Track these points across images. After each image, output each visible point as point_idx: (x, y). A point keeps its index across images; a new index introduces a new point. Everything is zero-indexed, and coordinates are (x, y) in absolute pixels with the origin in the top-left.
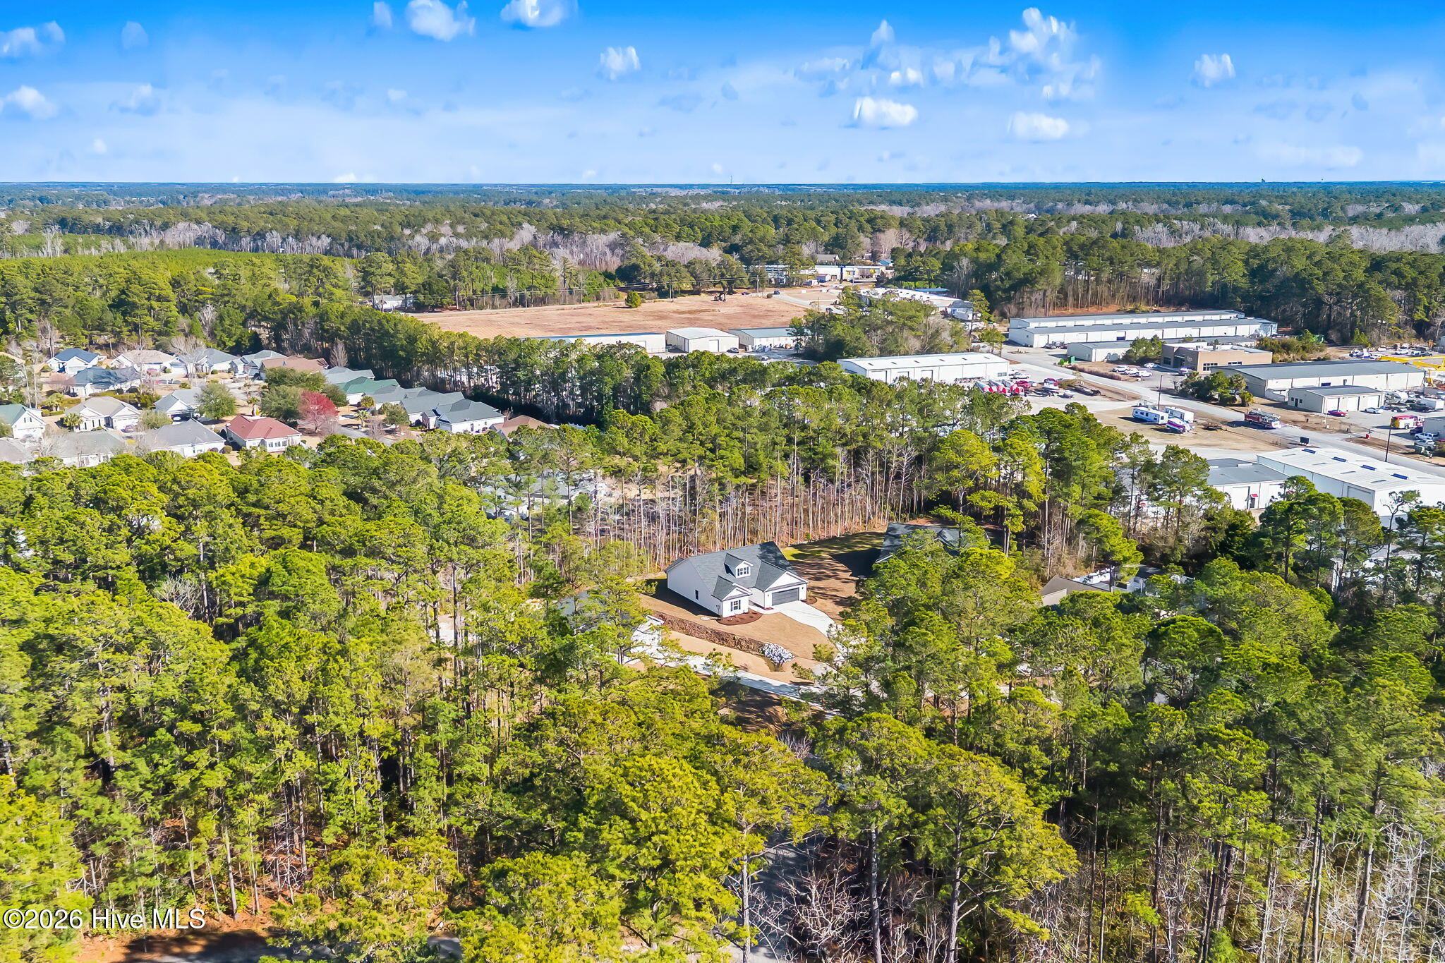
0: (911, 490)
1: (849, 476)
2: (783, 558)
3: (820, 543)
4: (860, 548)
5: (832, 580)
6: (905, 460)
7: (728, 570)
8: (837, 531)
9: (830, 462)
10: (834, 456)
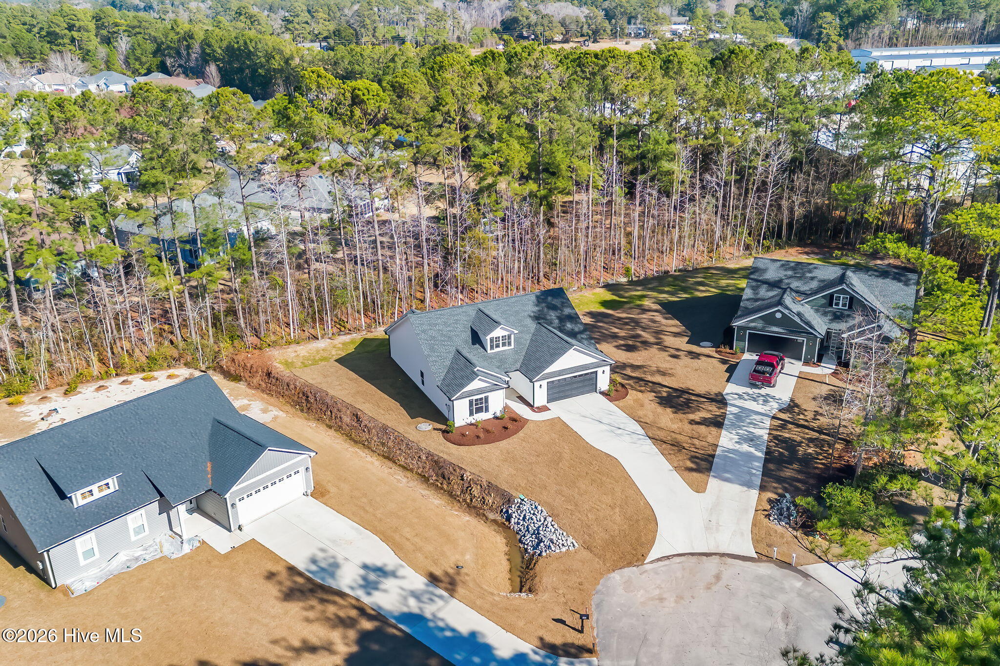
0: (779, 207)
1: (693, 185)
2: (574, 318)
3: (644, 283)
4: (702, 293)
5: (654, 350)
6: (774, 164)
7: (476, 339)
8: (672, 264)
9: (665, 165)
10: (672, 157)
